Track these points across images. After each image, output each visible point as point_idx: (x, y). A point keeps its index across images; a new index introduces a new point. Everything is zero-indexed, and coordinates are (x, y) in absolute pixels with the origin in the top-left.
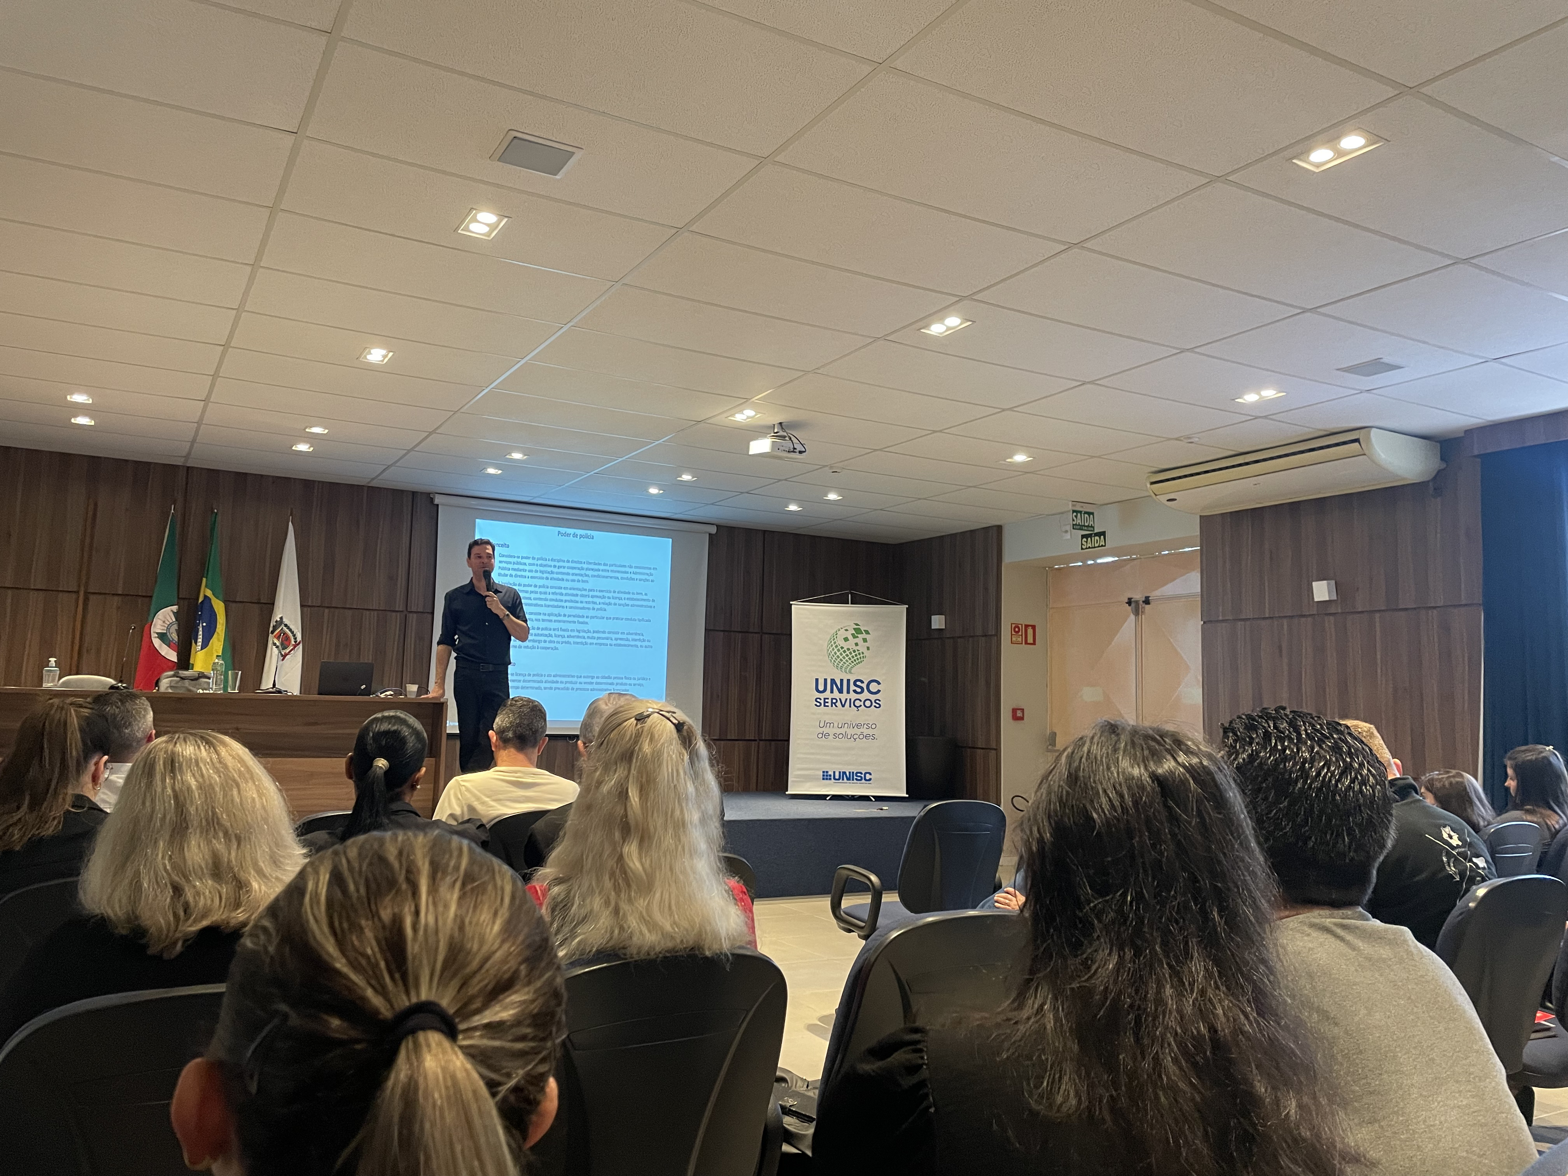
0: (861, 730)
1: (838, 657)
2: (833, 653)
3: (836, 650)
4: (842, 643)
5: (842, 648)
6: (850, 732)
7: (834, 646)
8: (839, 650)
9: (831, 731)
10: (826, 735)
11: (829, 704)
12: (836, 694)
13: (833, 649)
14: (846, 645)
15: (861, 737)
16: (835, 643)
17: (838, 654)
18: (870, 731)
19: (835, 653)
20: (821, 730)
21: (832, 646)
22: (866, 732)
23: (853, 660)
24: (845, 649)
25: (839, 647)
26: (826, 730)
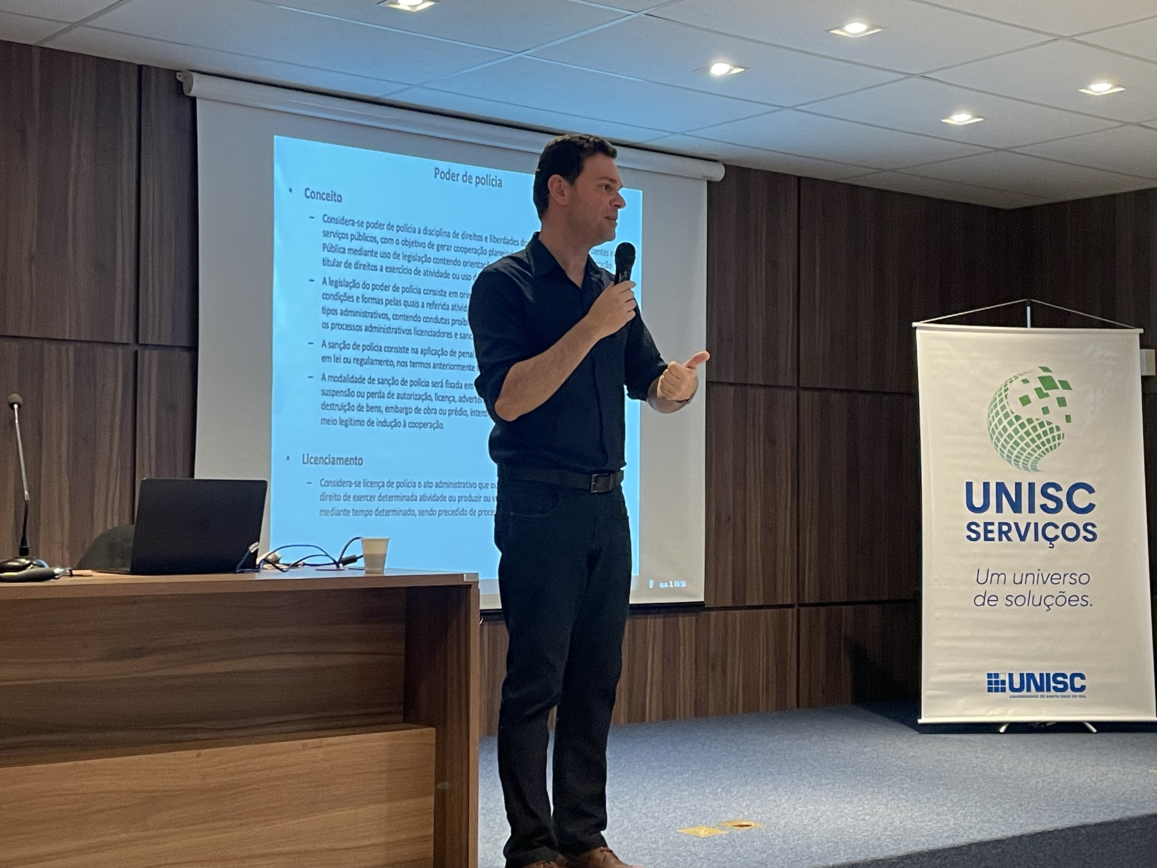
0: (1061, 587)
1: (1010, 437)
2: (1000, 428)
3: (1005, 422)
4: (1016, 407)
5: (1018, 418)
6: (1040, 590)
7: (1001, 415)
8: (1011, 423)
9: (1001, 590)
10: (989, 600)
11: (995, 535)
12: (1008, 515)
13: (1000, 421)
14: (1025, 414)
15: (1061, 601)
16: (1003, 408)
17: (1010, 430)
18: (1078, 590)
19: (1005, 429)
20: (980, 589)
21: (997, 413)
22: (1070, 591)
23: (1038, 442)
24: (1024, 420)
25: (1012, 417)
26: (990, 589)
